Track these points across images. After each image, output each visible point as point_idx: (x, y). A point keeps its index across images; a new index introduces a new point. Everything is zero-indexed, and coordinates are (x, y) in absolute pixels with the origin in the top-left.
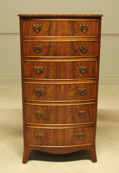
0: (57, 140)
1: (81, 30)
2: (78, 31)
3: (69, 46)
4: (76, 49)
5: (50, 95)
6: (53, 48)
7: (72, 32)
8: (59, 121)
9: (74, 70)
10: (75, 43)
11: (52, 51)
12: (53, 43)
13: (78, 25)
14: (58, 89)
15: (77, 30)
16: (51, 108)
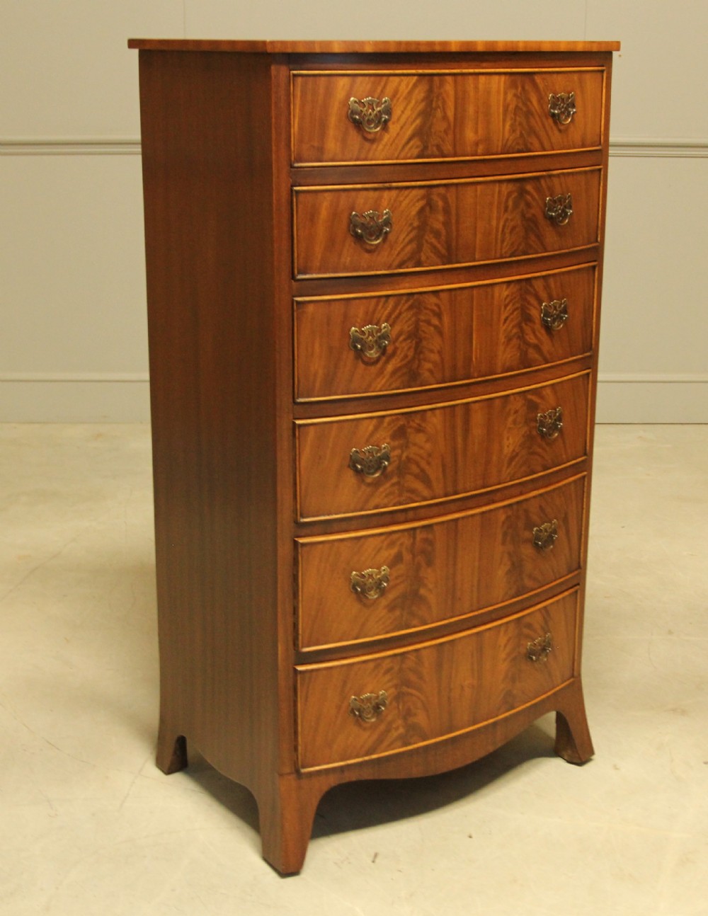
0: (449, 698)
1: (550, 121)
2: (540, 124)
3: (507, 201)
4: (534, 215)
5: (423, 471)
6: (441, 218)
7: (518, 133)
8: (460, 599)
9: (523, 325)
10: (529, 187)
11: (437, 234)
12: (442, 190)
13: (543, 93)
14: (459, 431)
15: (538, 119)
16: (430, 536)
